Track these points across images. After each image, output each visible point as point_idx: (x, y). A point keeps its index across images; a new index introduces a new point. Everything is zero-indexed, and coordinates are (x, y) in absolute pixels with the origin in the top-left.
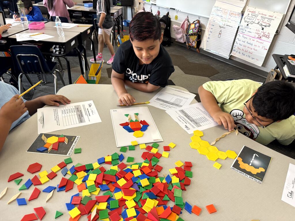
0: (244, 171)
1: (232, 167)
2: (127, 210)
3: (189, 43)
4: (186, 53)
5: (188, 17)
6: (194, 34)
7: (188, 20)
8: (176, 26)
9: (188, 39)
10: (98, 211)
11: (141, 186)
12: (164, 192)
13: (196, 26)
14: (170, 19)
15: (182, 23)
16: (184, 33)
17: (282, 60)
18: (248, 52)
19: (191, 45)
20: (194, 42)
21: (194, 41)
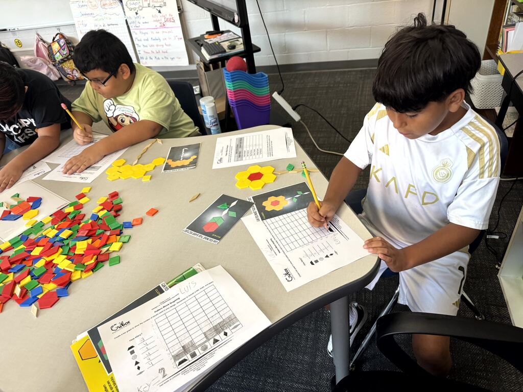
0: (177, 167)
1: (163, 171)
2: (58, 266)
3: (68, 76)
4: (72, 94)
5: (38, 35)
6: (66, 59)
7: (42, 39)
8: (27, 58)
9: (61, 70)
10: (22, 288)
11: (64, 239)
12: (94, 229)
13: (62, 45)
14: (8, 49)
15: (34, 48)
16: (48, 63)
17: (199, 44)
18: (161, 52)
19: (73, 78)
20: (75, 72)
21: (74, 69)
